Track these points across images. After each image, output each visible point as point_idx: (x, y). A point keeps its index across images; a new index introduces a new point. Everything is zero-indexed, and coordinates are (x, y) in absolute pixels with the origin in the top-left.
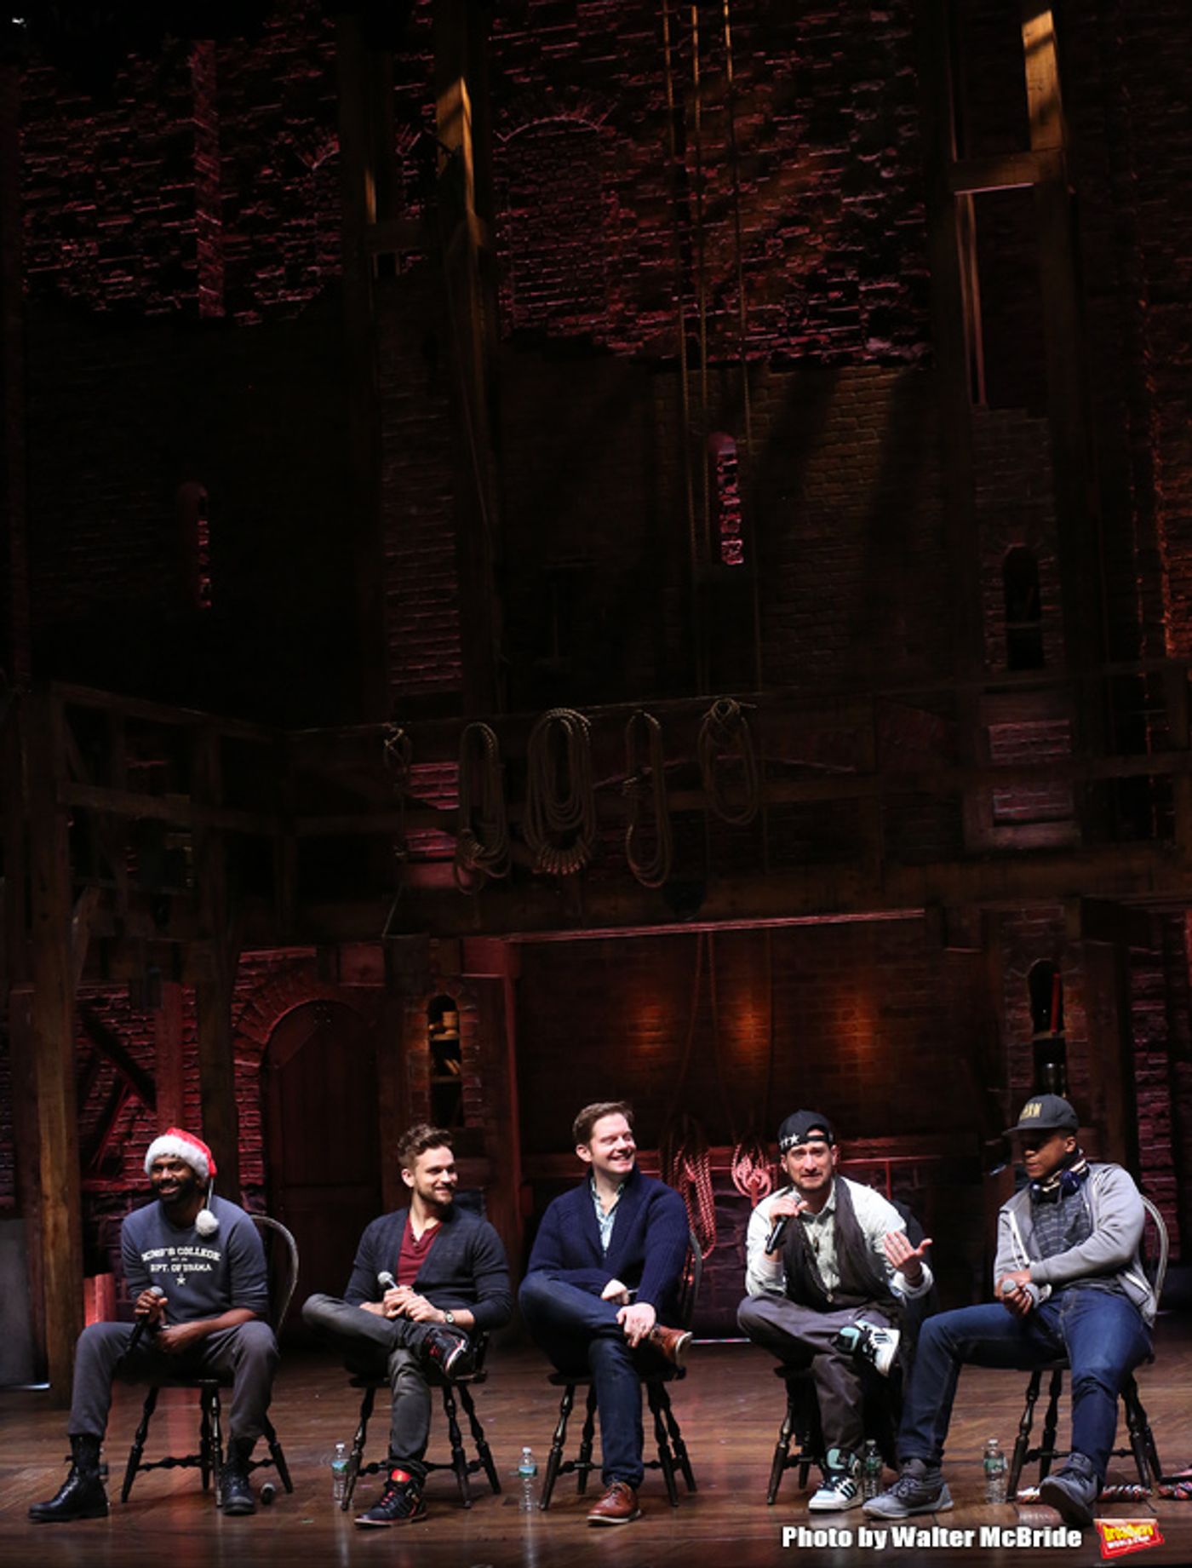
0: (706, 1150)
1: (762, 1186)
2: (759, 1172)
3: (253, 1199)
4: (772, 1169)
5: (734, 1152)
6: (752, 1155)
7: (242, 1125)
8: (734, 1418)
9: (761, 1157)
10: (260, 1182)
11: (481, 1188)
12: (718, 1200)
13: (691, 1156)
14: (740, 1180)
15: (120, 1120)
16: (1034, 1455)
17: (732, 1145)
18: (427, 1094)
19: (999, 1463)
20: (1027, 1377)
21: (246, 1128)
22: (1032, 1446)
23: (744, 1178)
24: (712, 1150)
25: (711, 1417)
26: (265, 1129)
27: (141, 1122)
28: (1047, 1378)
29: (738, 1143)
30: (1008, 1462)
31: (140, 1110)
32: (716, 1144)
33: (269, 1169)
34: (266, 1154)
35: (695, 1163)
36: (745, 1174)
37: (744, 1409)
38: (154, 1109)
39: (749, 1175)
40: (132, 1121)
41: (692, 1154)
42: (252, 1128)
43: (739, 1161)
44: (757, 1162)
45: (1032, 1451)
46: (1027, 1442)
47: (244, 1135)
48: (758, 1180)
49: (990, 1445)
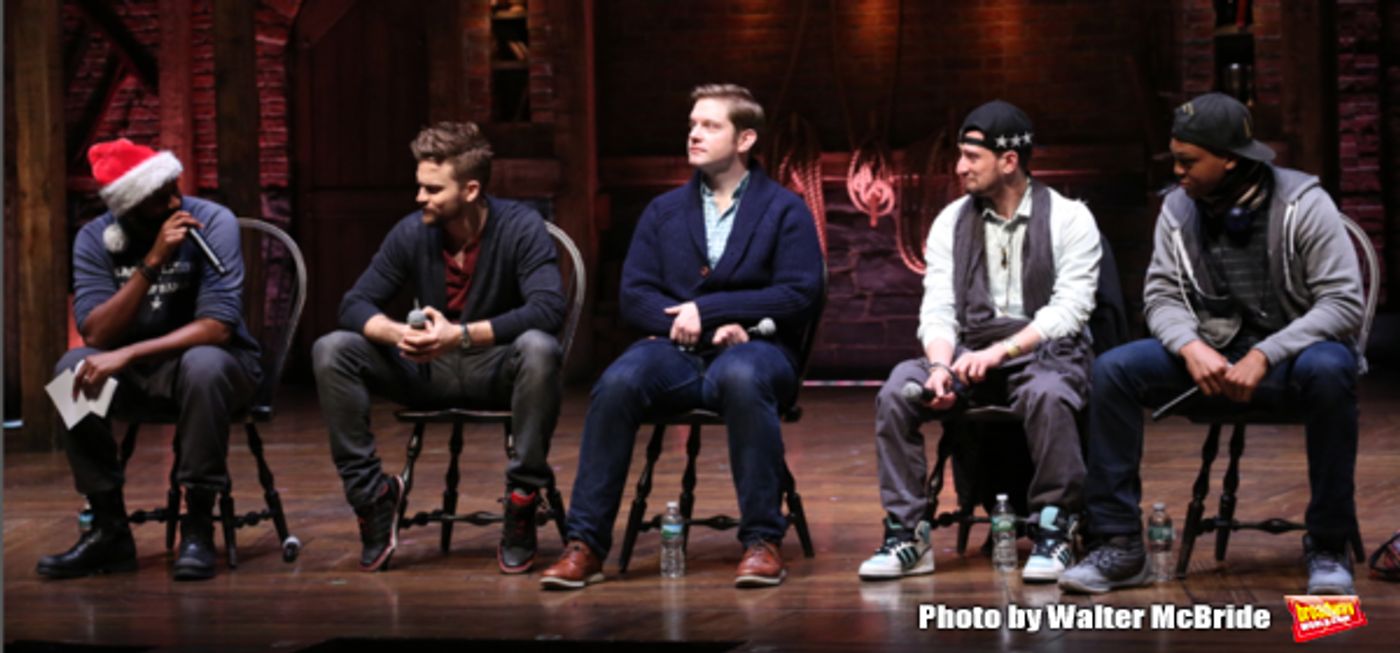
0: (816, 157)
1: (883, 201)
2: (880, 184)
3: (275, 203)
4: (896, 181)
5: (851, 160)
6: (872, 163)
7: (263, 114)
8: (848, 472)
9: (883, 167)
10: (283, 183)
11: (549, 195)
12: (831, 217)
13: (799, 164)
14: (857, 194)
15: (114, 104)
16: (1210, 525)
17: (849, 151)
18: (487, 81)
19: (1165, 532)
20: (1202, 433)
21: (268, 118)
22: (1206, 515)
23: (862, 190)
24: (825, 157)
25: (819, 470)
26: (291, 120)
27: (140, 109)
28: (1226, 434)
29: (856, 148)
30: (1178, 532)
31: (139, 94)
32: (830, 149)
33: (295, 169)
34: (291, 148)
35: (804, 171)
36: (863, 186)
37: (859, 462)
38: (155, 92)
39: (868, 187)
40: (128, 108)
41: (801, 161)
42: (274, 118)
43: (857, 170)
44: (879, 172)
45: (1208, 520)
46: (1201, 509)
47: (266, 126)
48: (878, 194)
49: (1156, 510)
